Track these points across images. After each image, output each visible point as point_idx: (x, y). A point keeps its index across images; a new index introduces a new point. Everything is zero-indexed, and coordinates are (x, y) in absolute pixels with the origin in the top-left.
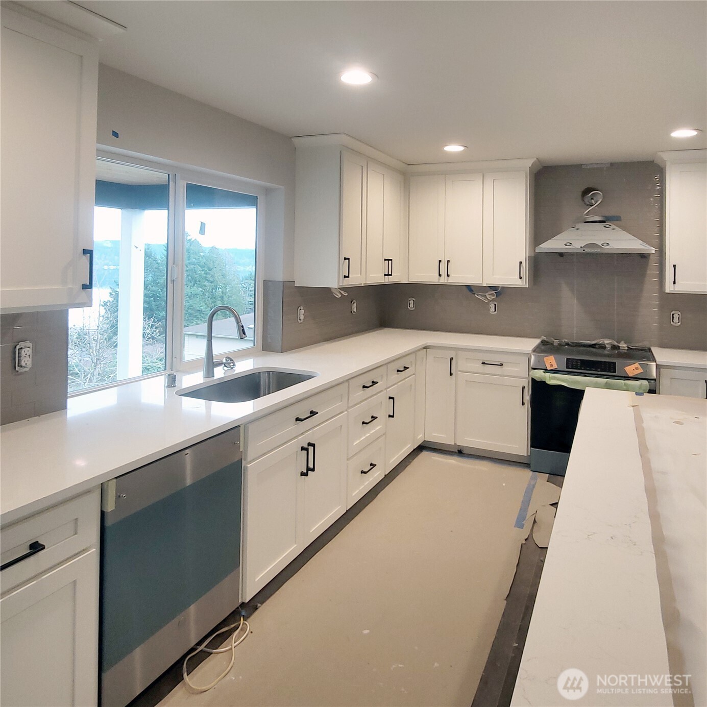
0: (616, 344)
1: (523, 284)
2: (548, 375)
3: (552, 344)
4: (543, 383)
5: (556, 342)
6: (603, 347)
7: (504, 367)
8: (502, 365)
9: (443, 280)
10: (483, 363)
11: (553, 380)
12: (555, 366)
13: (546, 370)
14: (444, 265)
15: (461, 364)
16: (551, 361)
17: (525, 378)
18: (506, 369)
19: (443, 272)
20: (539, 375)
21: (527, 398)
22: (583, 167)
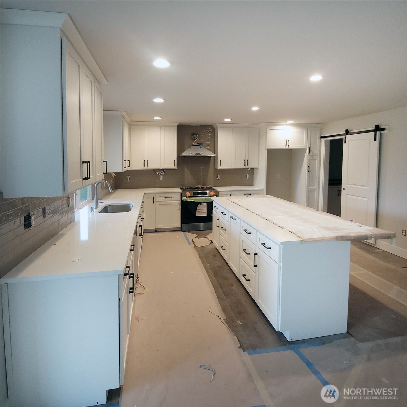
0: (203, 187)
1: (175, 168)
2: (188, 198)
3: (183, 189)
4: (186, 201)
5: (185, 188)
6: (199, 188)
7: (172, 198)
8: (171, 197)
9: (146, 168)
10: (165, 197)
11: (189, 200)
12: (190, 195)
13: (187, 197)
14: (146, 162)
15: (158, 198)
16: (188, 194)
17: (180, 201)
18: (173, 198)
19: (146, 165)
20: (185, 198)
21: (180, 207)
22: (192, 126)
